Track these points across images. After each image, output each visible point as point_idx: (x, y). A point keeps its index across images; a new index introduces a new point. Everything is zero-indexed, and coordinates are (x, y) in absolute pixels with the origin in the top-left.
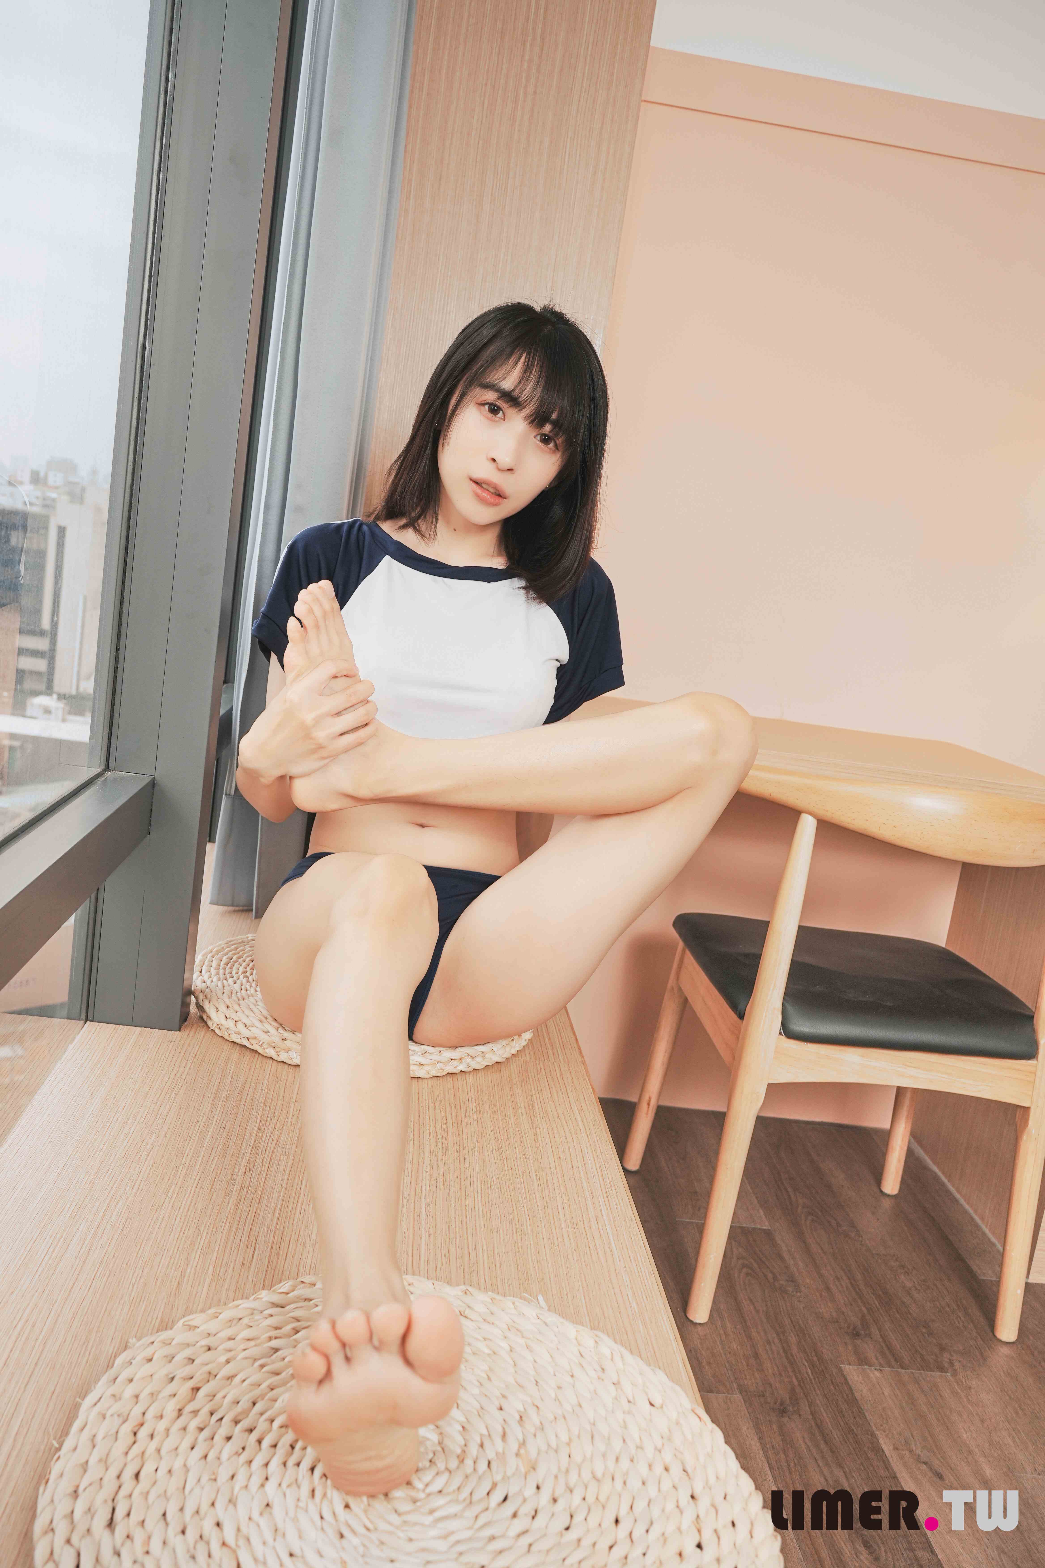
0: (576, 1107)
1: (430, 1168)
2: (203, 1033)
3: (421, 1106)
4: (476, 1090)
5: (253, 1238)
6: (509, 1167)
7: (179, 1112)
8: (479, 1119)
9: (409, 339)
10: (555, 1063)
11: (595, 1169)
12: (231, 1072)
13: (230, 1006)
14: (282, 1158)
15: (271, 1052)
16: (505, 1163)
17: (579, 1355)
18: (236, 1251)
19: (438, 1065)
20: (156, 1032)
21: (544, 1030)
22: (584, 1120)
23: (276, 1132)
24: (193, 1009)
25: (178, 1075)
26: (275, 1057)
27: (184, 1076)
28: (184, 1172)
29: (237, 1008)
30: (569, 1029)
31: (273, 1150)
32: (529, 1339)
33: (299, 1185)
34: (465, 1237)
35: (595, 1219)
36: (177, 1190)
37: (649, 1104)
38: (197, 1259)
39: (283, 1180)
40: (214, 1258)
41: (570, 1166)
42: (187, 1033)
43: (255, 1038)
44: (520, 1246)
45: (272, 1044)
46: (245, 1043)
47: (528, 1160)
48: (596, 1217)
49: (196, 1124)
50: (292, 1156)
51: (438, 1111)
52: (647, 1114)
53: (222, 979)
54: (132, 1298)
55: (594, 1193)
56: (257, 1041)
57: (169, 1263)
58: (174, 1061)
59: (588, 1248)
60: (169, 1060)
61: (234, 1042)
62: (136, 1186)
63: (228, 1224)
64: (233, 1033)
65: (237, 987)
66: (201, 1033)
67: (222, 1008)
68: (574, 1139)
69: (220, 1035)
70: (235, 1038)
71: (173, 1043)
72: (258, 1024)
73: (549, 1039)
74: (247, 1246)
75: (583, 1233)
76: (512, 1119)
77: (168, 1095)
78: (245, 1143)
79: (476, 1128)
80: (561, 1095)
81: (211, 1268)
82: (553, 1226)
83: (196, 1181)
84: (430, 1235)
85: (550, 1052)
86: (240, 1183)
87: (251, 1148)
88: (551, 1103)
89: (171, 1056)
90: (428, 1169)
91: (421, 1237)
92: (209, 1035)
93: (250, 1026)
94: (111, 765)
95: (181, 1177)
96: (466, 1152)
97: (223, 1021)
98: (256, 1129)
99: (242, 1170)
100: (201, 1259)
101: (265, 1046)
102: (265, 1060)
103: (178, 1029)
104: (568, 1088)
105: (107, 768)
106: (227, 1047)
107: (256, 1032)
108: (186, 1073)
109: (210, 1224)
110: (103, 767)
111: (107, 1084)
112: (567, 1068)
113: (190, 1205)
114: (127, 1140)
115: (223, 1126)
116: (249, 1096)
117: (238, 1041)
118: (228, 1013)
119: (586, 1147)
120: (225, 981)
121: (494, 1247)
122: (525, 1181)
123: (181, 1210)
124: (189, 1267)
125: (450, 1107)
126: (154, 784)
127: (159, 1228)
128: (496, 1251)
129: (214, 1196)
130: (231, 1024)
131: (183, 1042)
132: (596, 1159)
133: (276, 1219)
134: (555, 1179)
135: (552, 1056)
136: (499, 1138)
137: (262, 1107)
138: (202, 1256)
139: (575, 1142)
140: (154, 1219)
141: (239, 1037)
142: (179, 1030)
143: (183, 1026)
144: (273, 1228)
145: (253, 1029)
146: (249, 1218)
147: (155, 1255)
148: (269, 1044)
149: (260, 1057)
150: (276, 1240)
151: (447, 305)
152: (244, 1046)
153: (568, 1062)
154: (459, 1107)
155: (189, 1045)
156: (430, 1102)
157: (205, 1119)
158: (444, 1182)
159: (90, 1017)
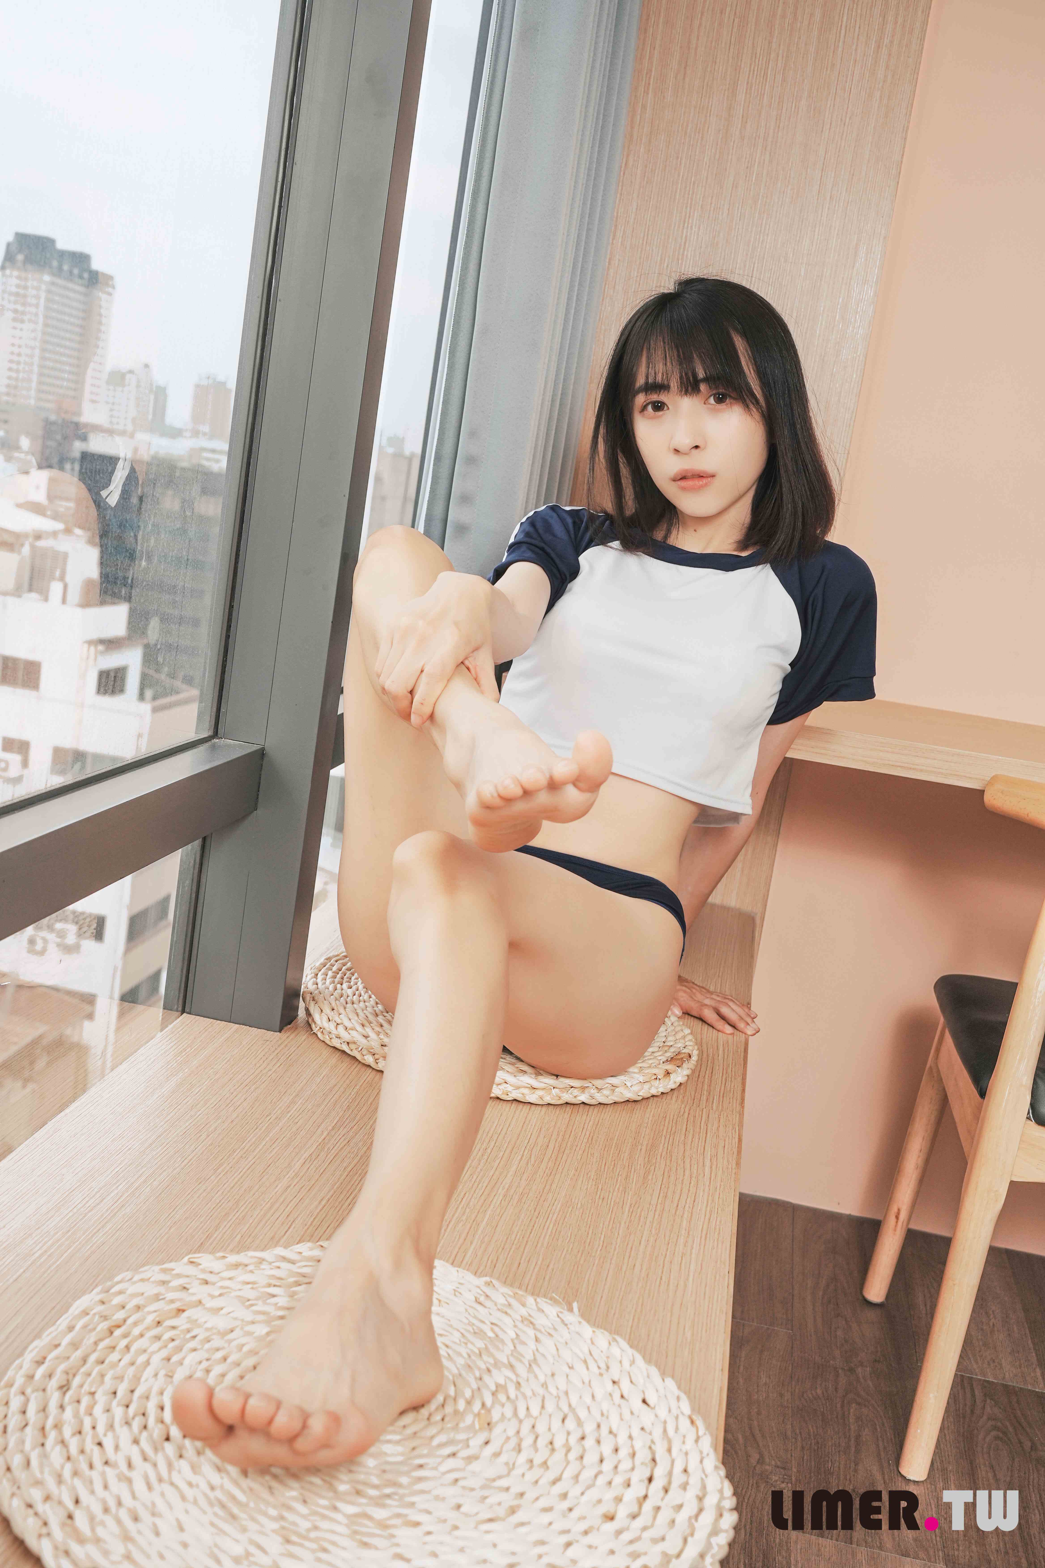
0: (709, 1153)
1: (509, 1186)
2: (305, 1037)
3: (524, 1130)
4: (596, 1123)
5: (291, 1218)
6: (602, 1197)
7: (254, 1103)
8: (587, 1149)
9: (642, 260)
10: (705, 1110)
11: (703, 1212)
12: (322, 1075)
13: (335, 1008)
14: (349, 1156)
15: (369, 1060)
16: (599, 1193)
17: (588, 1353)
18: (270, 1226)
19: (554, 1091)
20: (255, 1030)
21: (707, 1077)
22: (714, 1167)
23: (351, 1134)
24: (301, 1013)
25: (264, 1072)
26: (373, 1065)
27: (270, 1073)
28: (239, 1155)
29: (342, 1010)
30: (739, 1079)
31: (342, 1148)
32: (540, 1331)
33: (357, 1182)
34: (522, 1249)
35: (680, 1254)
36: (228, 1168)
37: (897, 1217)
38: (227, 1227)
39: (341, 1175)
40: (245, 1230)
41: (675, 1205)
42: (288, 1035)
43: (355, 1043)
44: (580, 1267)
45: (372, 1051)
46: (345, 1047)
47: (627, 1193)
48: (683, 1253)
49: (267, 1116)
50: (360, 1155)
51: (542, 1136)
52: (895, 1230)
53: (336, 982)
54: (151, 1249)
55: (691, 1233)
56: (356, 1046)
57: (198, 1226)
58: (264, 1058)
59: (659, 1279)
60: (260, 1056)
61: (334, 1047)
62: (186, 1161)
63: (269, 1204)
64: (334, 1037)
65: (350, 992)
66: (302, 1037)
67: (327, 1010)
68: (692, 1182)
69: (322, 1039)
70: (336, 1043)
71: (268, 1042)
72: (359, 1028)
73: (710, 1086)
74: (283, 1224)
75: (659, 1266)
76: (626, 1154)
77: (247, 1088)
78: (314, 1138)
79: (579, 1157)
80: (697, 1140)
81: (239, 1236)
82: (627, 1254)
83: (250, 1164)
84: (482, 1242)
85: (704, 1098)
86: (296, 1171)
87: (318, 1144)
88: (682, 1146)
89: (263, 1053)
90: (507, 1186)
91: (471, 1243)
92: (312, 1039)
93: (350, 1029)
94: (221, 731)
95: (236, 1159)
96: (558, 1176)
97: (325, 1024)
98: (330, 1128)
99: (302, 1161)
100: (231, 1228)
101: (365, 1052)
102: (364, 1068)
103: (278, 1030)
104: (708, 1134)
105: (215, 734)
106: (326, 1052)
107: (356, 1036)
108: (274, 1070)
109: (251, 1202)
110: (211, 733)
111: (186, 1070)
112: (717, 1116)
113: (236, 1183)
114: (191, 1121)
115: (296, 1121)
116: (334, 1098)
117: (338, 1046)
118: (331, 1014)
119: (704, 1190)
120: (339, 986)
121: (550, 1262)
122: (614, 1212)
123: (225, 1186)
124: (217, 1233)
125: (558, 1135)
126: (263, 754)
127: (199, 1197)
128: (551, 1266)
129: (265, 1178)
130: (331, 1026)
131: (280, 1042)
132: (710, 1202)
133: (321, 1207)
134: (651, 1214)
135: (705, 1102)
136: (602, 1170)
137: (344, 1109)
138: (233, 1226)
139: (692, 1185)
140: (195, 1190)
141: (339, 1041)
142: (280, 1031)
143: (285, 1028)
144: (315, 1214)
145: (353, 1033)
146: (292, 1202)
147: (186, 1218)
148: (367, 1049)
149: (360, 1066)
150: (314, 1224)
151: (689, 217)
152: (344, 1052)
153: (722, 1110)
154: (568, 1136)
155: (286, 1045)
156: (537, 1128)
157: (279, 1112)
158: (520, 1200)
159: (187, 1009)
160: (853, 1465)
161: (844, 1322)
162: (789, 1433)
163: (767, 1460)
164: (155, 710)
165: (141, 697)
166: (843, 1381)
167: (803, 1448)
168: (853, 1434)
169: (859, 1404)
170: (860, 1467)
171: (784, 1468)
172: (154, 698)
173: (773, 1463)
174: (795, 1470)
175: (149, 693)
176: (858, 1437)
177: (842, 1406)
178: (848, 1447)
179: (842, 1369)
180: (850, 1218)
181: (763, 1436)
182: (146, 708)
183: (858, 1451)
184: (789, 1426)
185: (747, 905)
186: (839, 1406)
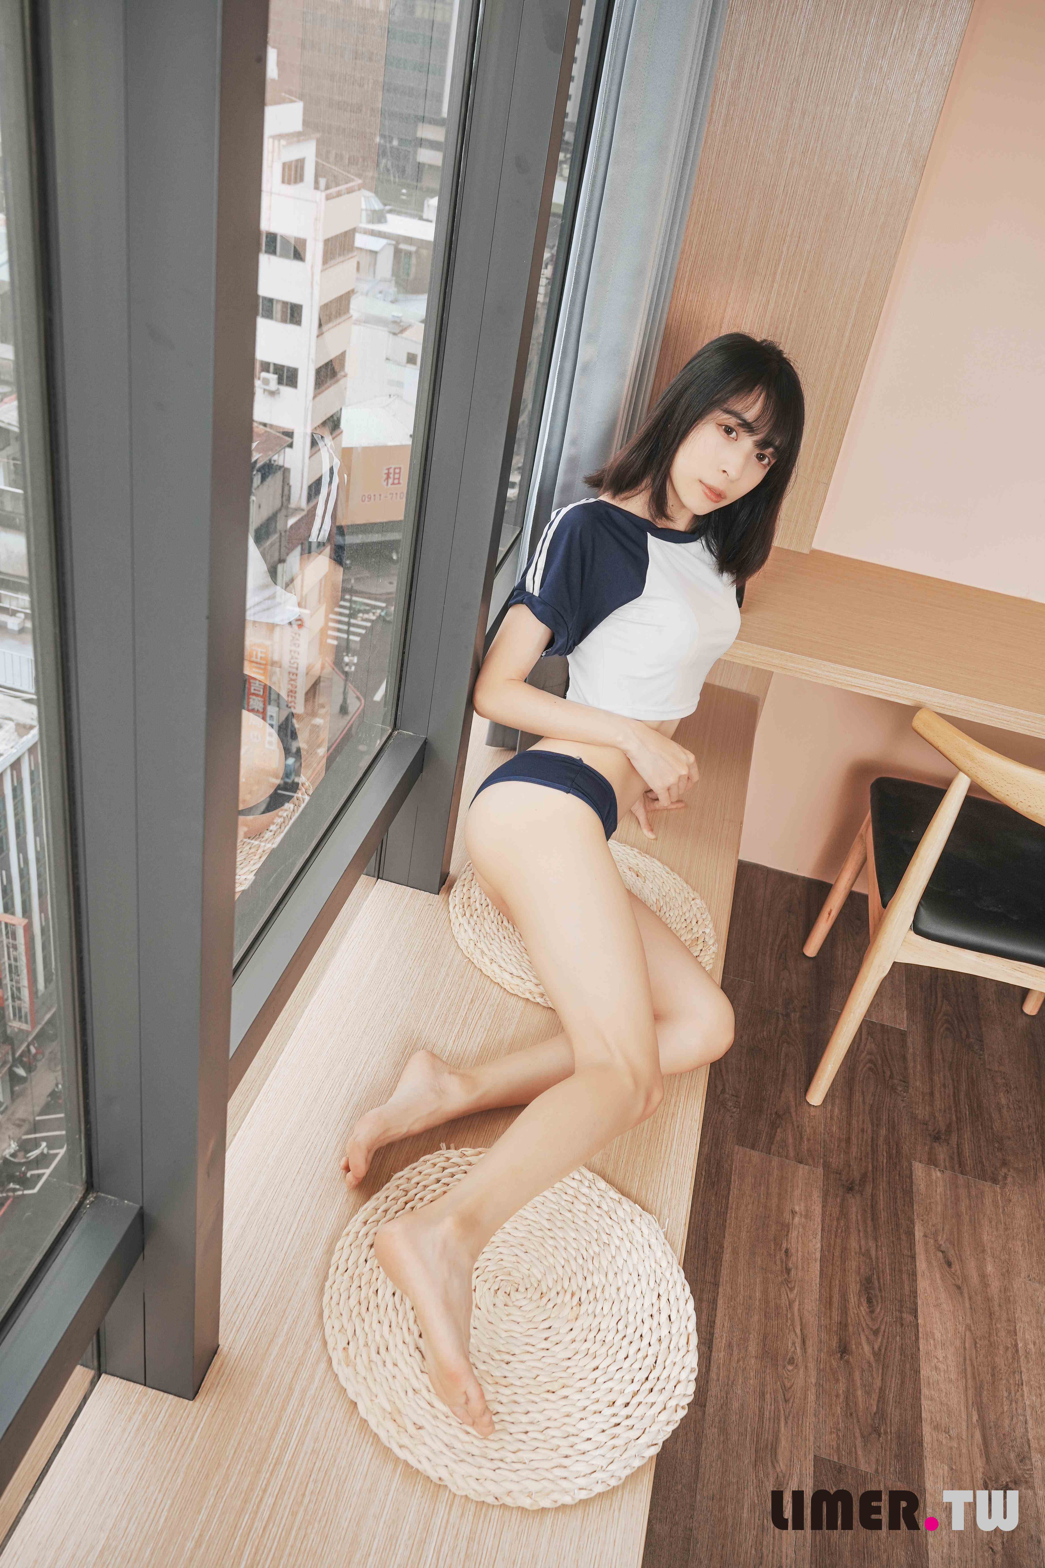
20: (423, 894)
42: (443, 897)
58: (429, 926)
60: (426, 924)
71: (431, 907)
89: (428, 920)
94: (398, 725)
103: (437, 891)
110: (392, 729)
126: (426, 742)
142: (438, 893)
143: (442, 889)
159: (381, 876)
160: (778, 1093)
161: (788, 974)
162: (743, 1068)
163: (727, 1090)
164: (328, 198)
165: (317, 187)
166: (781, 1024)
167: (750, 1079)
168: (782, 1068)
169: (788, 1043)
170: (783, 1095)
171: (736, 1096)
172: (327, 187)
173: (730, 1093)
174: (743, 1097)
175: (322, 182)
176: (785, 1070)
177: (778, 1045)
178: (778, 1079)
179: (782, 1014)
180: (804, 879)
181: (727, 1071)
182: (320, 196)
183: (783, 1082)
184: (743, 1063)
185: (753, 692)
186: (776, 1045)
